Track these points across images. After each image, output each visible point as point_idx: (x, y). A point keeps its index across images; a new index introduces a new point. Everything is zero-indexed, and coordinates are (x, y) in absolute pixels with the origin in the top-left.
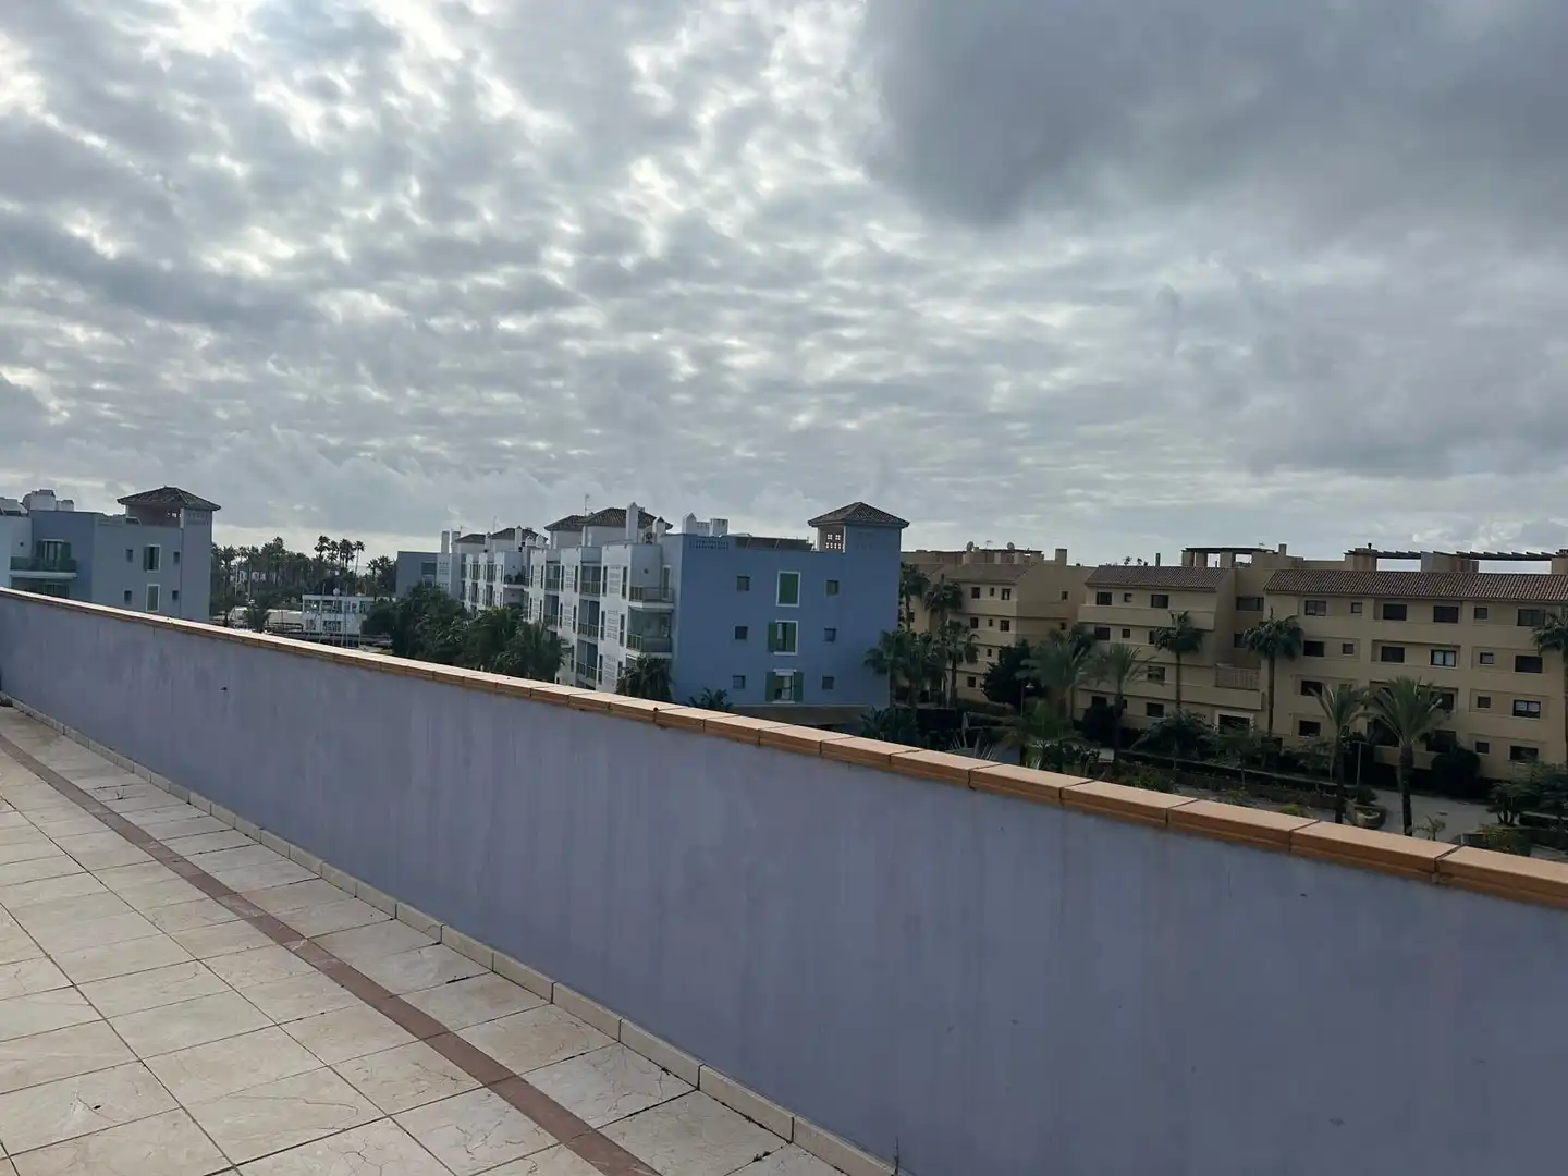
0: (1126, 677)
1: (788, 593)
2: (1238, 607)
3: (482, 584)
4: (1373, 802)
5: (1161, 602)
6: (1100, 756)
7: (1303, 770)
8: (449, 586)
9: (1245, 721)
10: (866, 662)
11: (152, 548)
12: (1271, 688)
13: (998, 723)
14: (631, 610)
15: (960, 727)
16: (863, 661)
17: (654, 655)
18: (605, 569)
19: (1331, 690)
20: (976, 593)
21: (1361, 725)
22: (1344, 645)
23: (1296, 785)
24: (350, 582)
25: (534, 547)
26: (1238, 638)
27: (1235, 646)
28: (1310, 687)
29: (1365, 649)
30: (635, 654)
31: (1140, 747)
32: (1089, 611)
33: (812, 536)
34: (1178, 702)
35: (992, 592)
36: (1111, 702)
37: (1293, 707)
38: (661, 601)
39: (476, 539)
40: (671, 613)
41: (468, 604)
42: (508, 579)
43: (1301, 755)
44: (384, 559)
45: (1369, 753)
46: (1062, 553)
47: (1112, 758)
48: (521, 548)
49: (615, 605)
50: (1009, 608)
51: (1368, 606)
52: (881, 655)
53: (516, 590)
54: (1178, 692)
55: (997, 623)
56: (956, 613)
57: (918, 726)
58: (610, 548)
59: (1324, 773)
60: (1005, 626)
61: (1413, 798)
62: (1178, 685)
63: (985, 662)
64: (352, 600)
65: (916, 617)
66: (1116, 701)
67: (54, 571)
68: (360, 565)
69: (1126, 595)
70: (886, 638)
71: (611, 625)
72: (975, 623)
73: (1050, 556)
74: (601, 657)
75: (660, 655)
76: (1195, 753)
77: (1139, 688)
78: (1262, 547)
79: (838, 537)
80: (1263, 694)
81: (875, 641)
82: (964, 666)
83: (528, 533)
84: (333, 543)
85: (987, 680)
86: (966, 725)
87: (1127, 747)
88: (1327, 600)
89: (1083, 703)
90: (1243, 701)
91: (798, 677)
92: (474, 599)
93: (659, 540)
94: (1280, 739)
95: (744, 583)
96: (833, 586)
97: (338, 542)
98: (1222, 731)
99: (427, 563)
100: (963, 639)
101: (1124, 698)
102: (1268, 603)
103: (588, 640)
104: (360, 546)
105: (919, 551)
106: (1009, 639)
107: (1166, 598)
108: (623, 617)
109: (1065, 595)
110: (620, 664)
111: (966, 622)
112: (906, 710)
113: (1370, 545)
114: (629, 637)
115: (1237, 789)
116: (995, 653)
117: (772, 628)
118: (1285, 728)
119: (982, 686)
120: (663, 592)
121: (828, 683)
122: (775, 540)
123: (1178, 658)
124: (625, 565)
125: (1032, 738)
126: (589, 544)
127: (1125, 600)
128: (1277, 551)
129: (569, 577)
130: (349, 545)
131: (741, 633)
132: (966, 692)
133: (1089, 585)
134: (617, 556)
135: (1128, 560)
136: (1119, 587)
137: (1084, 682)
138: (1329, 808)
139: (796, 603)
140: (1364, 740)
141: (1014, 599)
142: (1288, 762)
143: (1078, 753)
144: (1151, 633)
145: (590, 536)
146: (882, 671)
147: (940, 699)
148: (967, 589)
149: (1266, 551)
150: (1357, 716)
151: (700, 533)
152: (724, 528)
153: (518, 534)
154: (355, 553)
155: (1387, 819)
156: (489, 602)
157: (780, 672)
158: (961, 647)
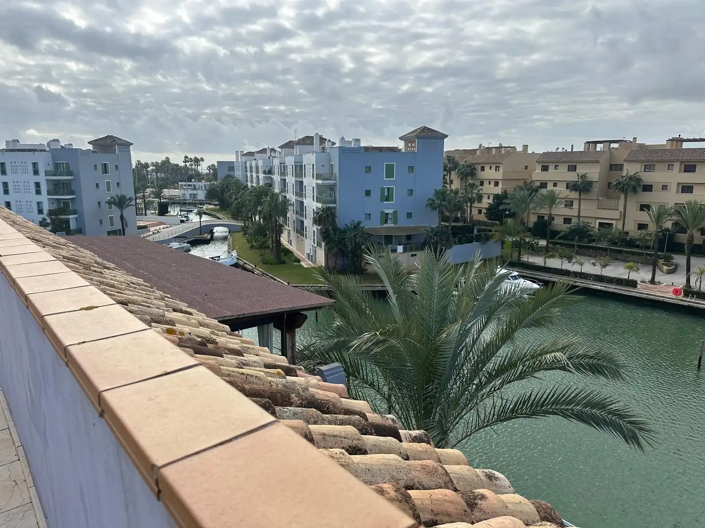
0: (554, 206)
1: (390, 174)
2: (611, 169)
3: (254, 175)
4: (672, 261)
5: (572, 168)
6: (539, 243)
7: (638, 247)
8: (241, 176)
9: (612, 224)
10: (427, 205)
11: (105, 164)
12: (625, 208)
13: (491, 231)
14: (317, 184)
15: (473, 233)
16: (425, 205)
17: (328, 205)
18: (305, 165)
19: (654, 208)
20: (483, 169)
21: (668, 225)
22: (663, 186)
23: (634, 254)
24: (199, 176)
25: (275, 157)
26: (610, 184)
27: (608, 188)
28: (644, 207)
29: (673, 188)
30: (320, 205)
31: (560, 238)
32: (538, 175)
33: (401, 145)
34: (579, 217)
35: (491, 168)
36: (546, 218)
37: (635, 216)
38: (329, 179)
39: (251, 154)
40: (335, 185)
41: (249, 184)
42: (265, 172)
43: (637, 240)
44: (213, 165)
45: (671, 237)
46: (526, 147)
47: (546, 244)
48: (269, 157)
49: (310, 182)
50: (499, 175)
51: (677, 166)
52: (434, 201)
53: (269, 177)
54: (579, 212)
55: (493, 183)
56: (473, 179)
57: (452, 234)
58: (306, 155)
59: (648, 248)
60: (496, 184)
61: (692, 258)
62: (579, 209)
63: (486, 202)
64: (200, 184)
65: (454, 182)
66: (549, 217)
67: (63, 176)
68: (203, 168)
69: (556, 166)
70: (437, 193)
71: (309, 192)
72: (482, 184)
73: (519, 149)
74: (305, 207)
75: (331, 205)
76: (586, 240)
77: (560, 210)
78: (625, 139)
79: (413, 145)
80: (621, 212)
81: (431, 194)
82: (476, 204)
83: (273, 150)
84: (191, 159)
85: (487, 211)
86: (475, 232)
87: (553, 239)
88: (656, 164)
89: (533, 219)
90: (611, 215)
91: (395, 213)
92: (252, 182)
93: (328, 151)
94: (628, 233)
95: (368, 169)
96: (411, 169)
97: (193, 158)
98: (599, 230)
99: (230, 166)
100: (475, 191)
101: (553, 216)
102: (626, 167)
103: (299, 199)
104: (202, 159)
105: (456, 150)
106: (498, 190)
107: (575, 167)
108: (313, 188)
109: (526, 167)
110: (314, 210)
111: (478, 183)
112: (447, 226)
113: (680, 135)
114: (317, 197)
115: (605, 257)
116: (492, 198)
117: (383, 190)
118: (631, 227)
119: (484, 213)
120: (331, 176)
121: (409, 215)
122: (383, 147)
123: (580, 195)
124: (313, 163)
125: (507, 236)
126: (298, 154)
127: (555, 169)
128: (632, 141)
129: (290, 170)
130: (198, 159)
131: (368, 193)
132: (476, 216)
133: (538, 162)
134: (309, 159)
135: (558, 149)
136: (553, 162)
137: (534, 209)
138: (648, 264)
139: (393, 178)
140: (670, 232)
141: (501, 171)
142: (631, 243)
143: (529, 242)
144: (567, 184)
145: (298, 150)
146: (434, 208)
147: (465, 220)
148: (479, 167)
149: (626, 141)
150: (667, 221)
151: (347, 146)
152: (359, 143)
153: (268, 151)
154: (200, 163)
155: (679, 269)
156: (258, 182)
157: (387, 211)
158: (474, 195)
